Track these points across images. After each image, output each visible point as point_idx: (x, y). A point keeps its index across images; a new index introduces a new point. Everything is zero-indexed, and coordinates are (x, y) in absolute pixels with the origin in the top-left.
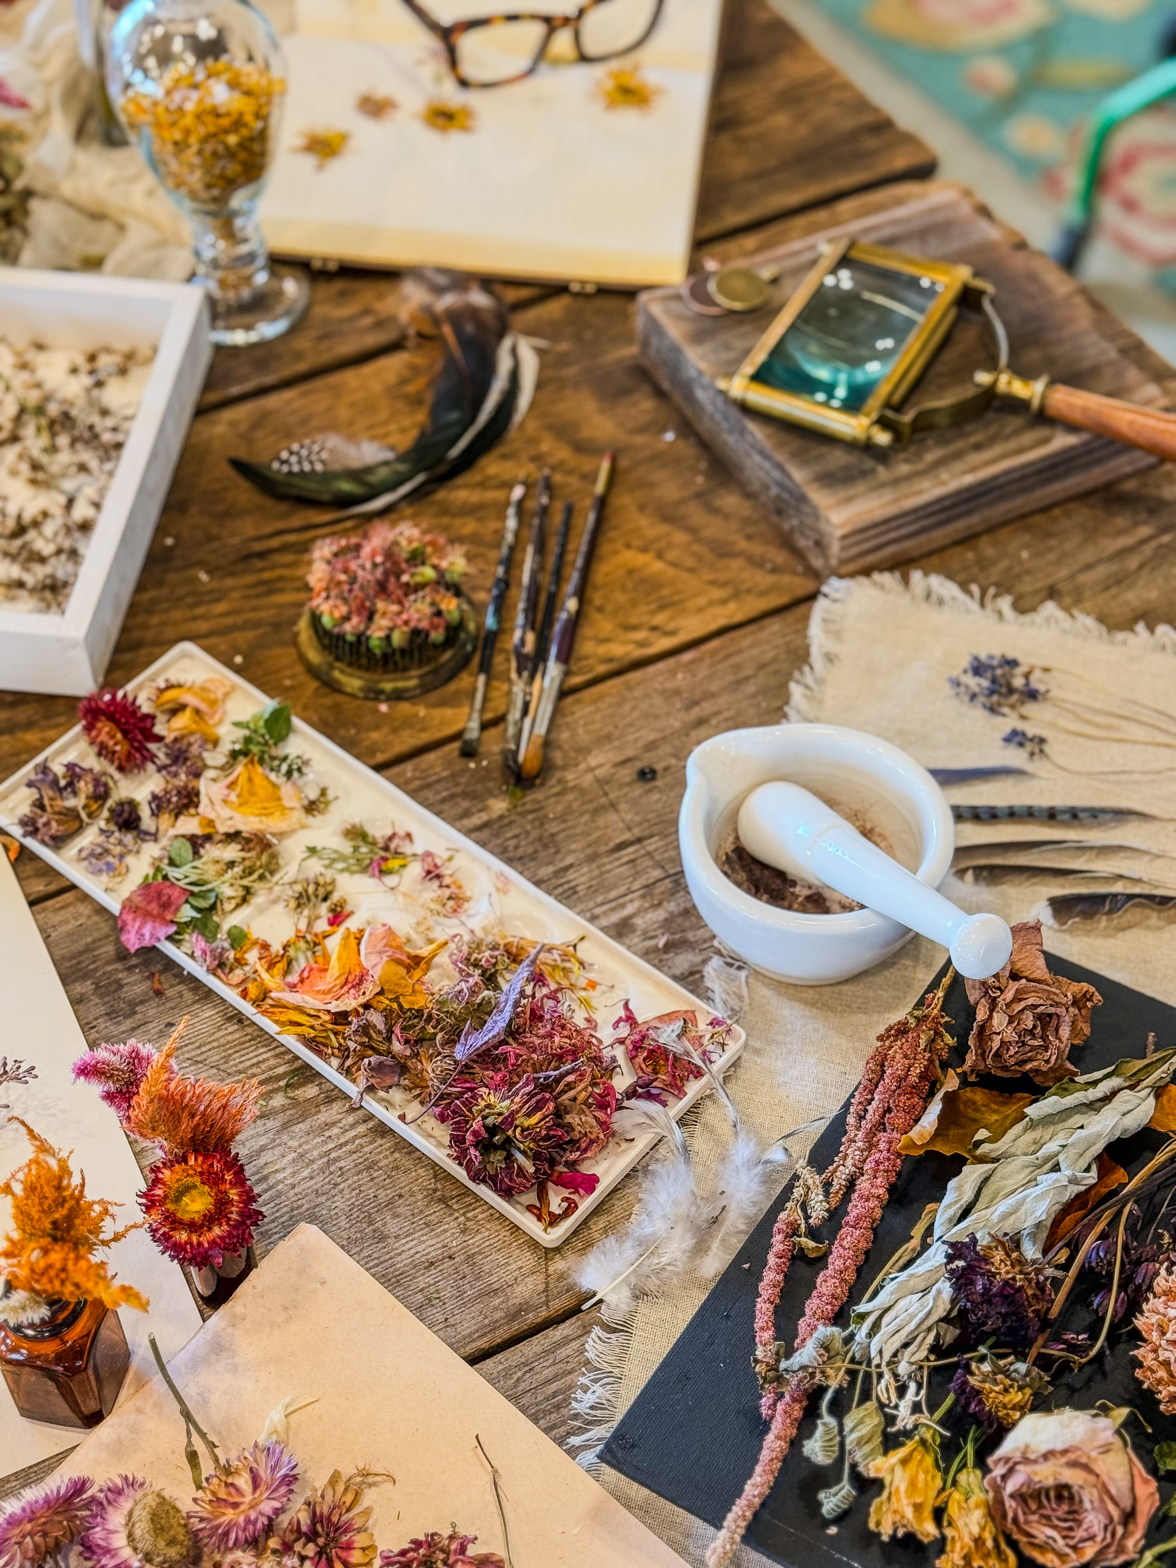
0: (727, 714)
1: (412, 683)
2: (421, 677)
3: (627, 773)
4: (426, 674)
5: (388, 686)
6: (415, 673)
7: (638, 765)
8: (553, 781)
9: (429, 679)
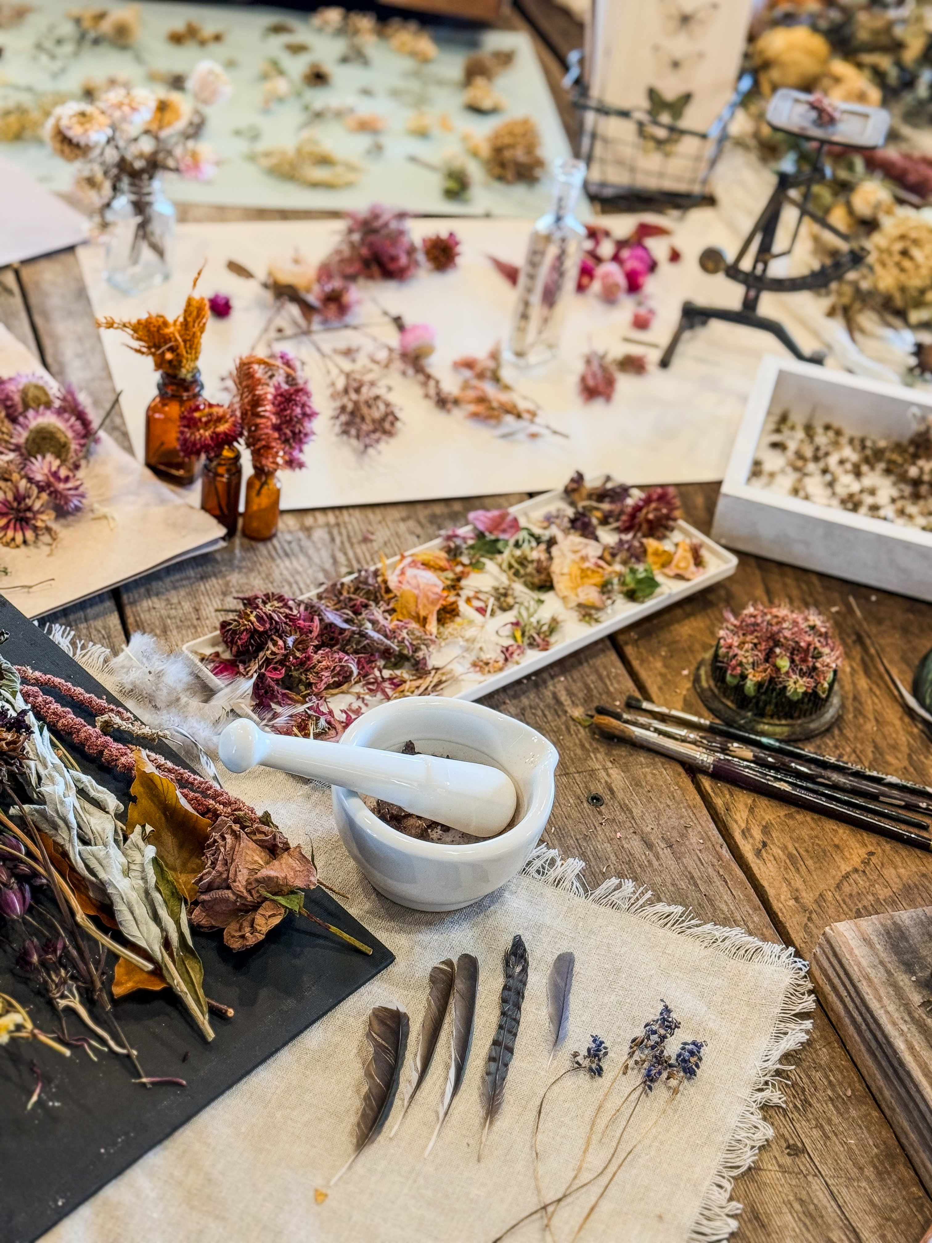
0: (655, 863)
1: (704, 684)
2: (710, 689)
3: (599, 789)
4: (711, 690)
5: (702, 672)
6: (712, 683)
7: (607, 797)
8: (595, 745)
9: (709, 694)
